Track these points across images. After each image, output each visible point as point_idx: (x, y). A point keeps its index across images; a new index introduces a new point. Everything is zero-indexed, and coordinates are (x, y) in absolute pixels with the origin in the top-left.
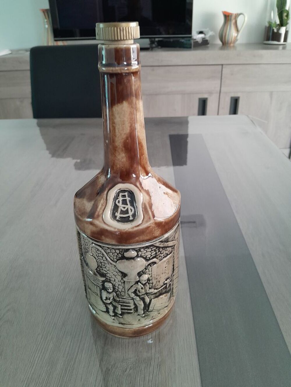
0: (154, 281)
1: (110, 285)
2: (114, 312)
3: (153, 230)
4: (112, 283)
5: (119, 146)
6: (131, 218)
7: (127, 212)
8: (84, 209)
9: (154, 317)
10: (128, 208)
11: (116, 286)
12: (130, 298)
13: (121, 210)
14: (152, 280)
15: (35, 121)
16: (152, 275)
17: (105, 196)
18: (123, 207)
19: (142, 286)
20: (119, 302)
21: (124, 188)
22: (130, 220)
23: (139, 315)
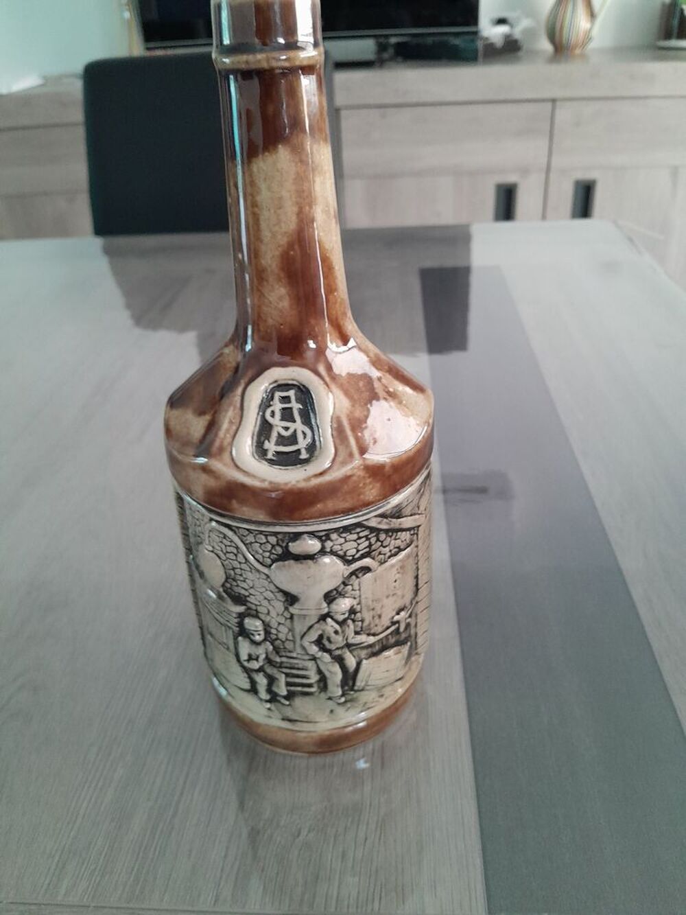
0: (367, 616)
1: (258, 623)
2: (269, 691)
3: (361, 485)
4: (263, 619)
5: (270, 266)
6: (304, 455)
7: (293, 439)
8: (188, 434)
9: (367, 706)
10: (295, 431)
11: (271, 628)
12: (307, 657)
13: (279, 434)
14: (360, 612)
15: (98, 242)
16: (360, 601)
17: (238, 399)
18: (283, 427)
19: (337, 627)
20: (280, 666)
21: (285, 379)
22: (301, 459)
23: (330, 698)
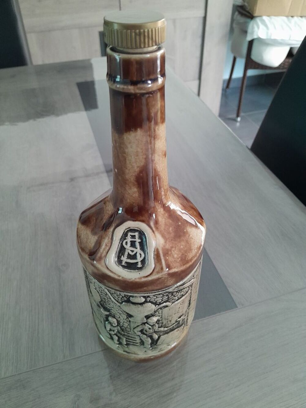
0: (165, 322)
1: (115, 320)
2: (118, 340)
3: (166, 280)
4: (117, 319)
5: (130, 179)
6: (140, 265)
8: (87, 242)
9: (162, 349)
10: (136, 253)
11: (120, 322)
12: (136, 335)
13: (128, 253)
14: (162, 320)
16: (162, 317)
17: (110, 233)
18: (131, 251)
19: (150, 327)
20: (124, 335)
22: (138, 267)
23: (145, 348)
